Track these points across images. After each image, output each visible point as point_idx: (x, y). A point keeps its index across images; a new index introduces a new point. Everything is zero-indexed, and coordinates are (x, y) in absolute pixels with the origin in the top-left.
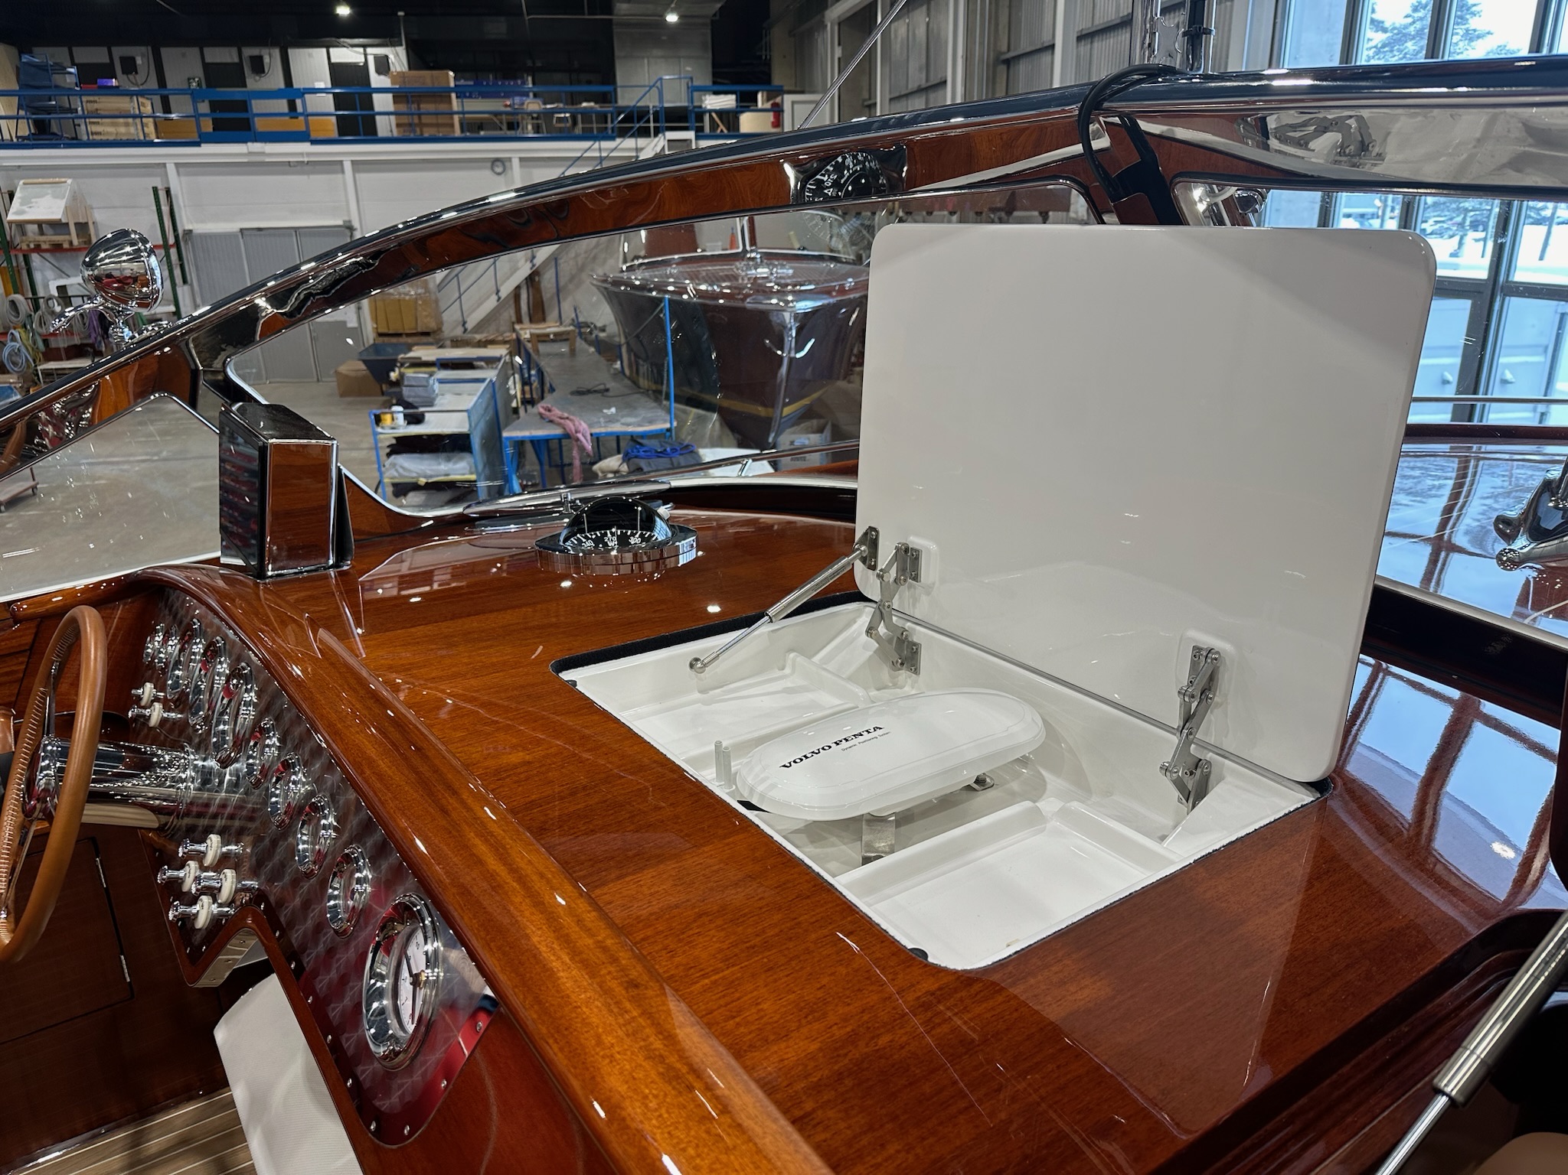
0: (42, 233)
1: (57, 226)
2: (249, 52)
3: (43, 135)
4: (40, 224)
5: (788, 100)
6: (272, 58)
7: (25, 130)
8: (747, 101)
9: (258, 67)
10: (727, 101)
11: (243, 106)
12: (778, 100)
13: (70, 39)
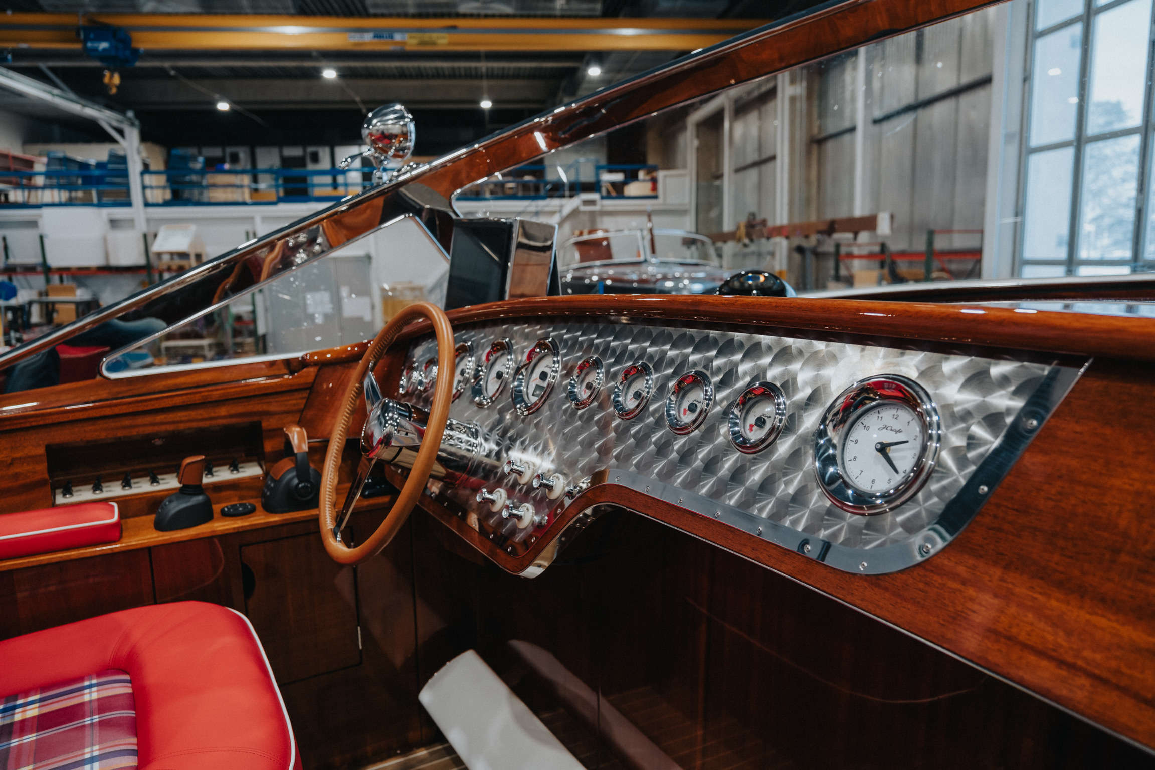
0: (172, 259)
1: (184, 255)
2: (310, 150)
3: (178, 198)
4: (172, 254)
5: (661, 175)
6: (324, 153)
7: (168, 195)
8: (632, 177)
9: (315, 158)
10: (618, 177)
11: (304, 180)
12: (654, 174)
13: (201, 143)
